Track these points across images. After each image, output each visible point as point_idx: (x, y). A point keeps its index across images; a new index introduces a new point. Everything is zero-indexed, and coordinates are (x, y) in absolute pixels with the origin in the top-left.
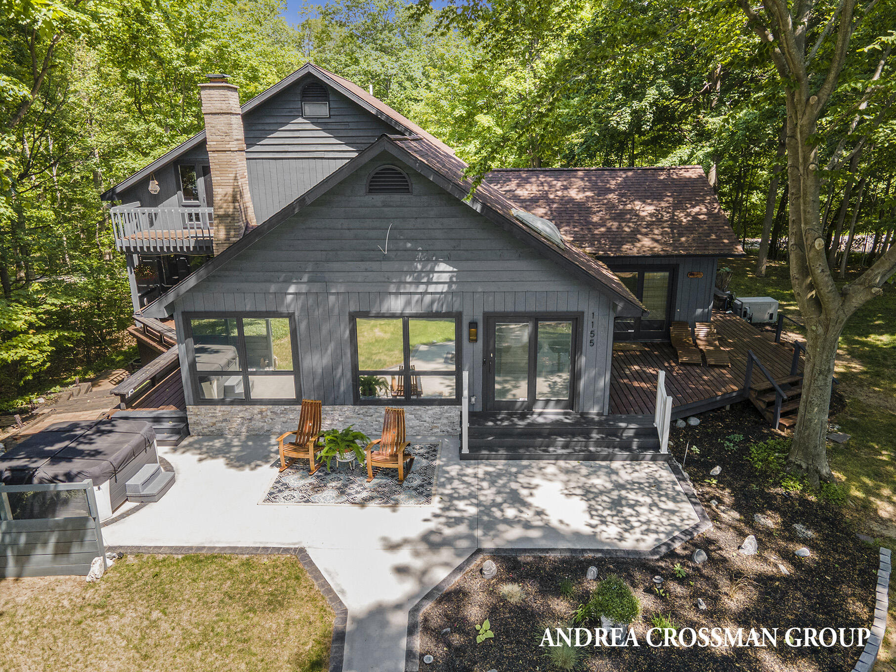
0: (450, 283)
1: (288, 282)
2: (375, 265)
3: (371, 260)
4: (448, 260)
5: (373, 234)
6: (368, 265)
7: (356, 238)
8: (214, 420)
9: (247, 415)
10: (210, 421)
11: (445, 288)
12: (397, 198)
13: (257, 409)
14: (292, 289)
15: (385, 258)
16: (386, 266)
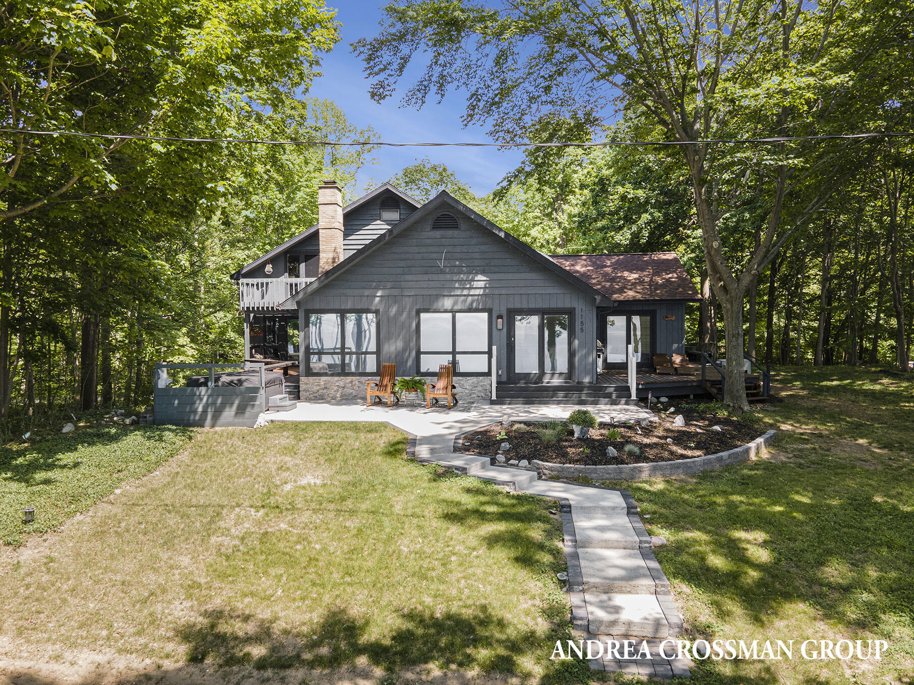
0: (485, 288)
1: (377, 288)
2: (435, 277)
3: (432, 273)
4: (483, 273)
5: (434, 256)
6: (430, 276)
7: (423, 259)
8: (318, 388)
9: (342, 384)
10: (315, 388)
11: (481, 292)
12: (450, 233)
13: (349, 379)
14: (379, 294)
15: (442, 272)
16: (441, 277)
